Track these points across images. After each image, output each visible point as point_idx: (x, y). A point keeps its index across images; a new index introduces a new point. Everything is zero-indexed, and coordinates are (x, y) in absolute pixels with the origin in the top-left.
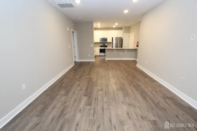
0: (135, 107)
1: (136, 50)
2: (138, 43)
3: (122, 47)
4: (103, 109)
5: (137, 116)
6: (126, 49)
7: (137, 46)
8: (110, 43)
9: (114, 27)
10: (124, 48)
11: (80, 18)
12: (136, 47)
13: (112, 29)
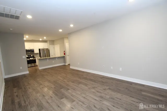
0: (96, 87)
1: (64, 57)
2: (64, 52)
3: (50, 56)
4: (84, 98)
5: (102, 90)
6: (57, 57)
7: (65, 54)
8: (37, 54)
9: (41, 40)
10: (51, 57)
11: (11, 29)
12: (63, 55)
13: (39, 41)
